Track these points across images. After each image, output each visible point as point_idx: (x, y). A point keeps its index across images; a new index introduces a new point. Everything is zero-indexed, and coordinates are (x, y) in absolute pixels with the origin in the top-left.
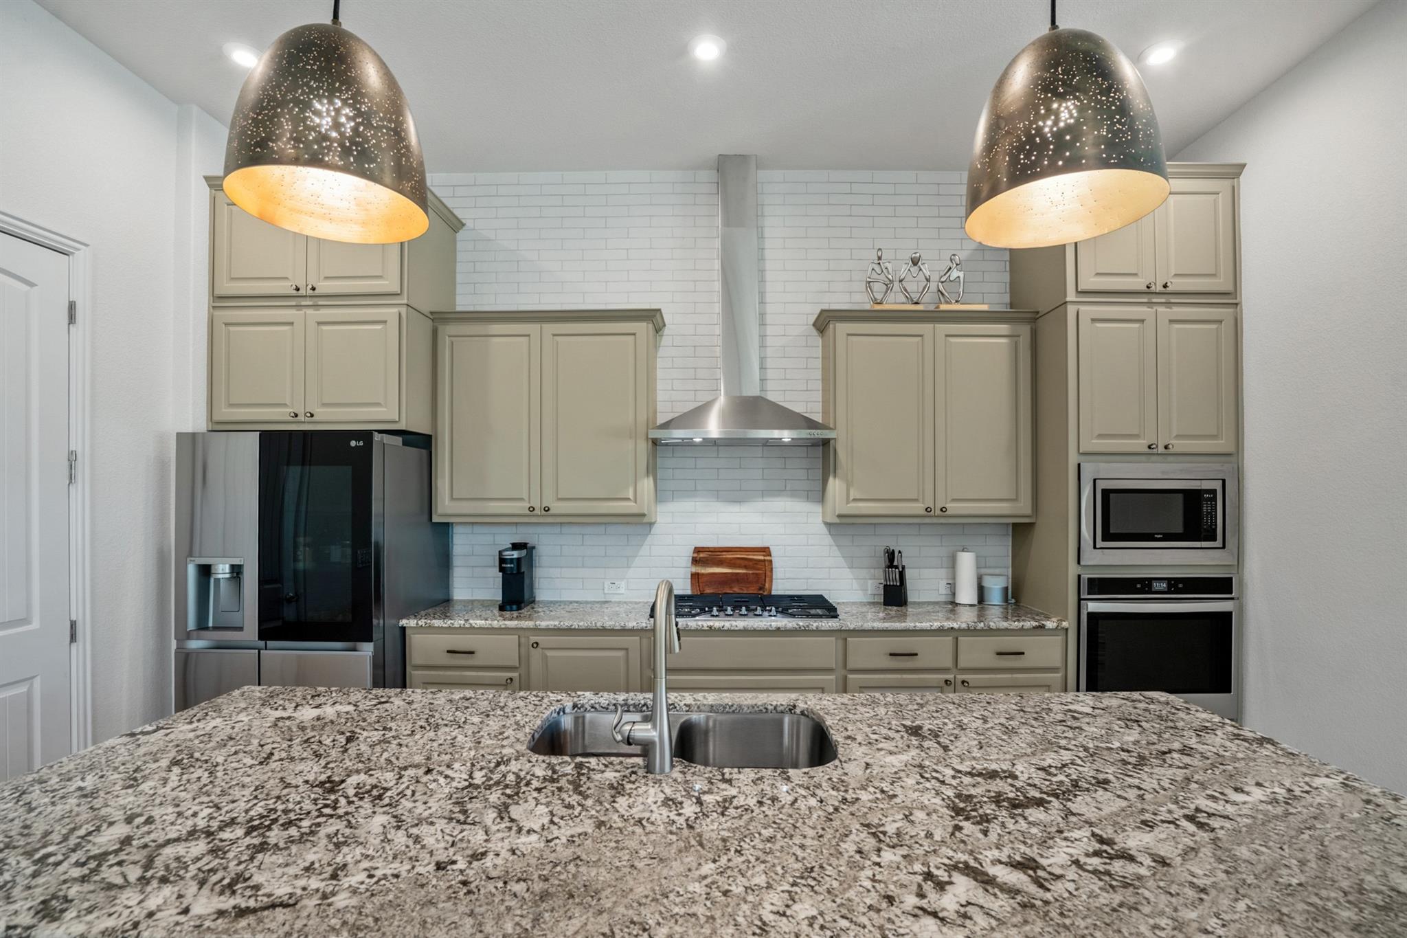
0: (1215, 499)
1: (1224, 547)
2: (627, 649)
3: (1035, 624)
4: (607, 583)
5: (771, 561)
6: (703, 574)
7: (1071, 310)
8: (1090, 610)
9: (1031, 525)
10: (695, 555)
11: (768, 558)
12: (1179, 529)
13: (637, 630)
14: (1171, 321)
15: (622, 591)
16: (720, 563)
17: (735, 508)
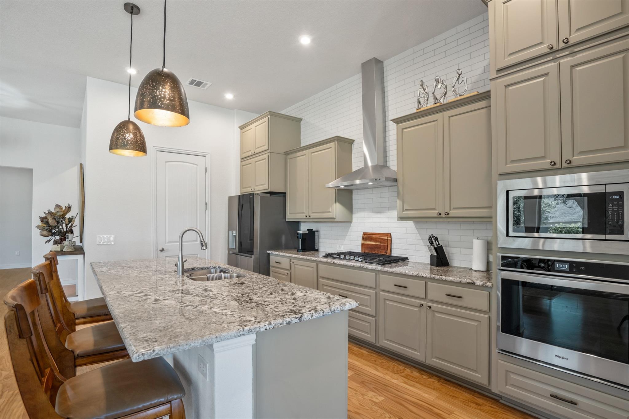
0: (622, 199)
2: (313, 268)
4: (338, 246)
6: (365, 244)
7: (493, 84)
8: (503, 277)
10: (363, 236)
11: (391, 238)
15: (342, 249)
17: (378, 215)
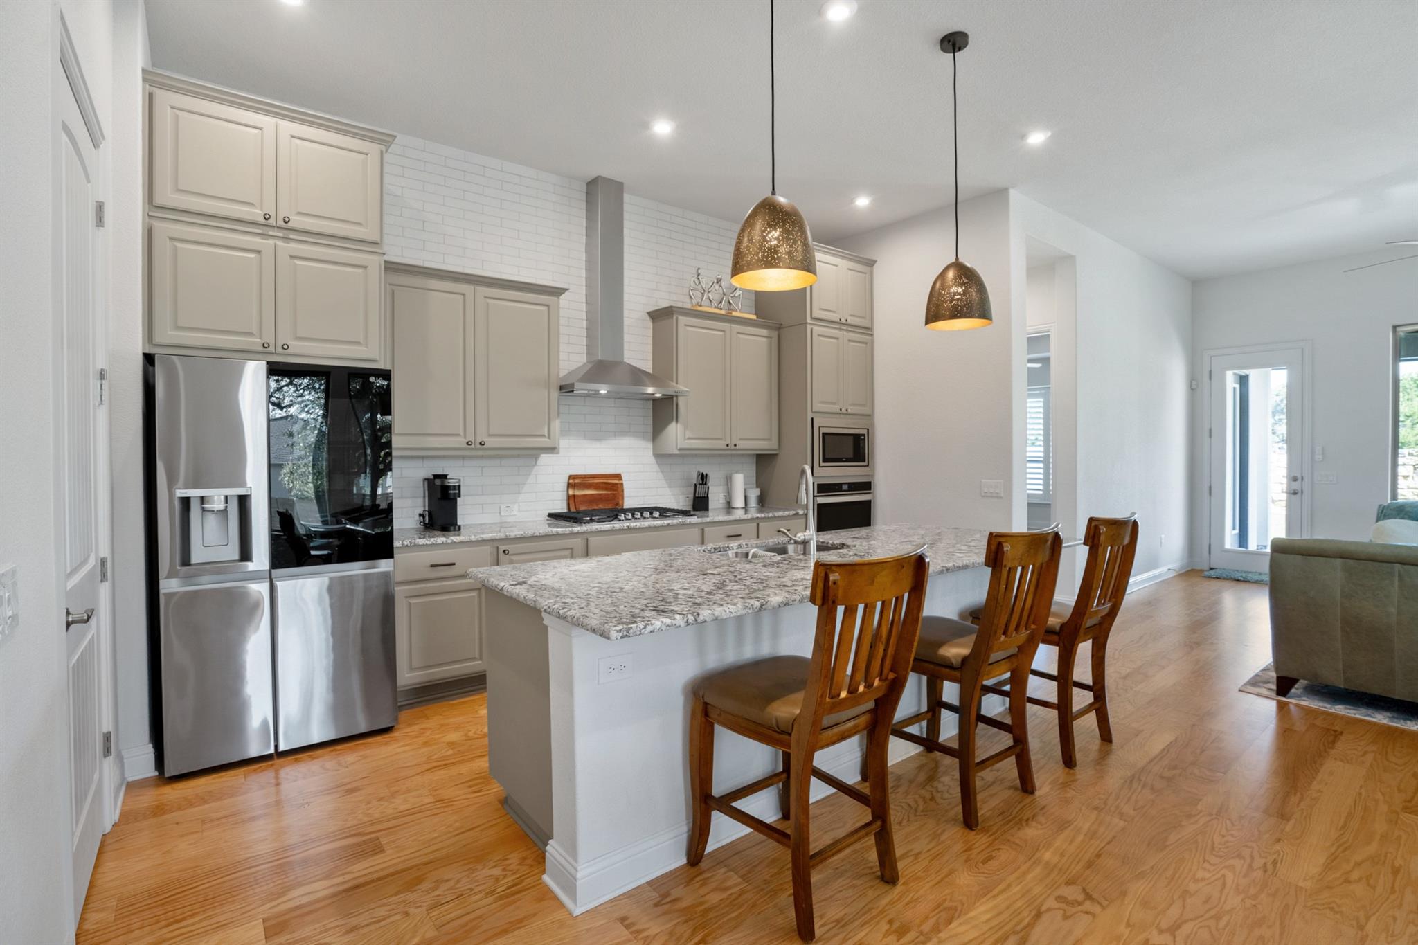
0: (864, 439)
1: (868, 466)
2: (571, 549)
3: (794, 512)
4: (503, 507)
5: (622, 484)
6: (578, 496)
7: (809, 327)
8: (819, 502)
9: (775, 455)
10: (569, 481)
11: (621, 482)
12: (851, 455)
13: (581, 533)
14: (850, 341)
15: (515, 513)
16: (589, 486)
